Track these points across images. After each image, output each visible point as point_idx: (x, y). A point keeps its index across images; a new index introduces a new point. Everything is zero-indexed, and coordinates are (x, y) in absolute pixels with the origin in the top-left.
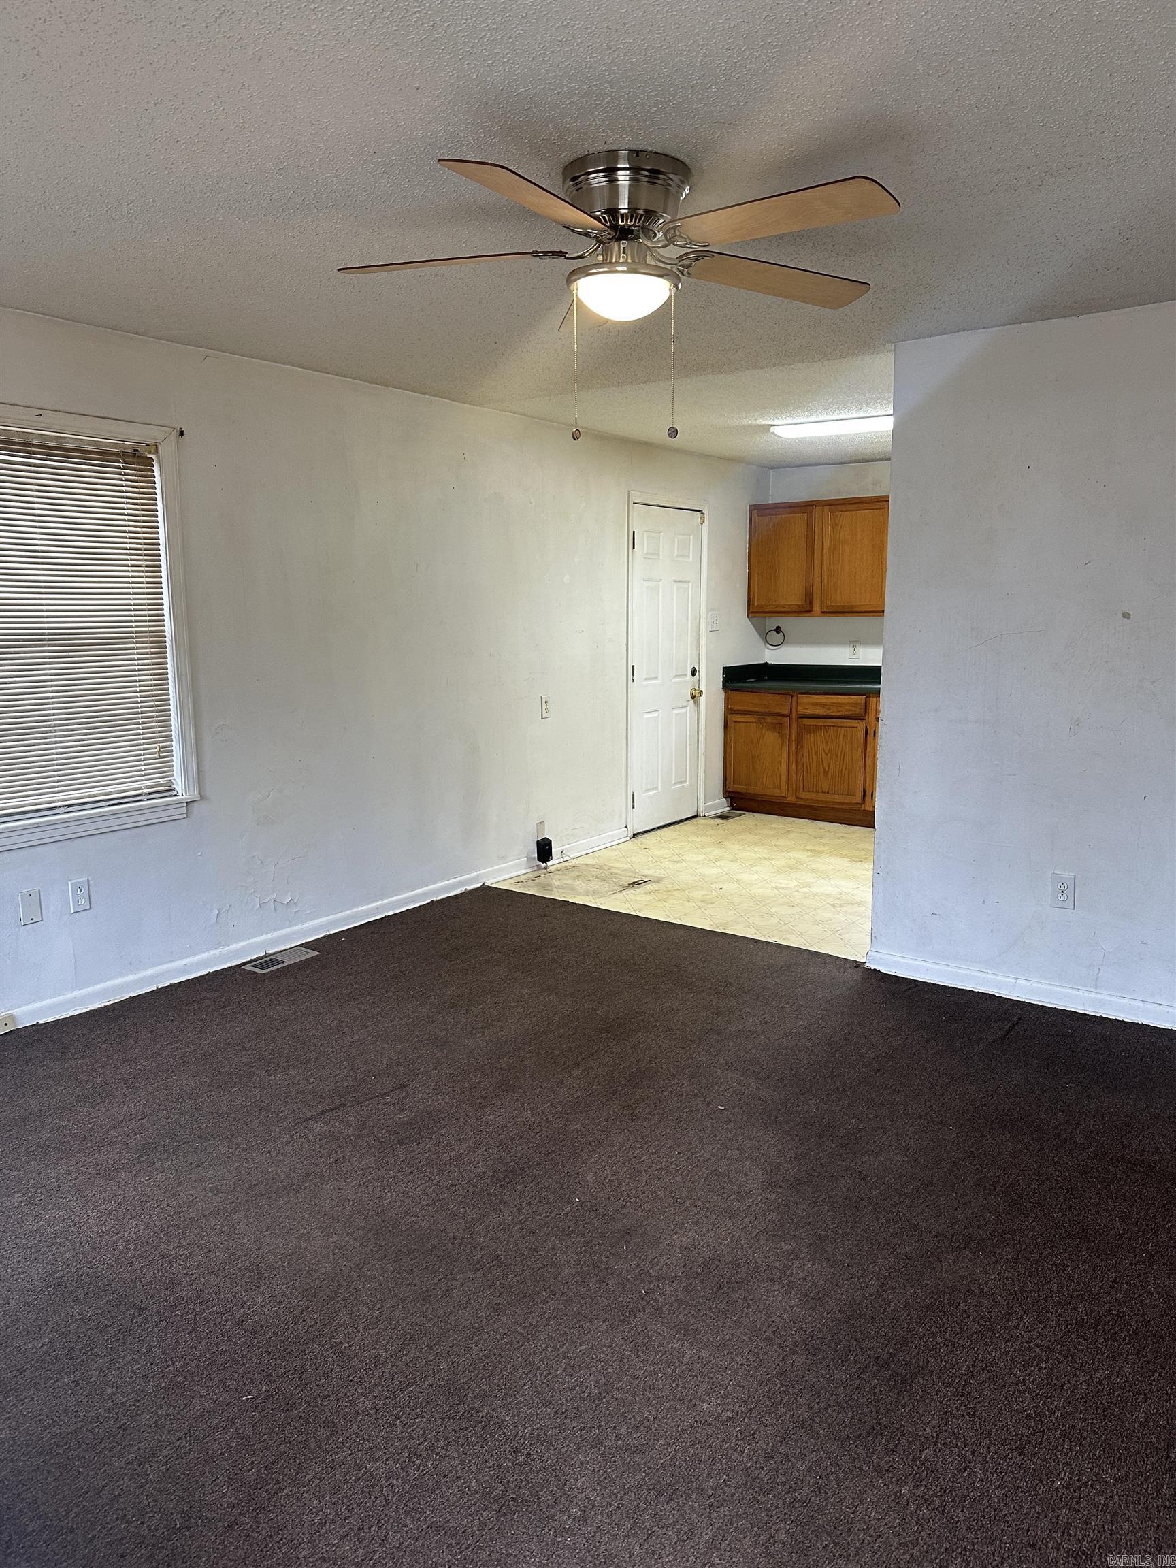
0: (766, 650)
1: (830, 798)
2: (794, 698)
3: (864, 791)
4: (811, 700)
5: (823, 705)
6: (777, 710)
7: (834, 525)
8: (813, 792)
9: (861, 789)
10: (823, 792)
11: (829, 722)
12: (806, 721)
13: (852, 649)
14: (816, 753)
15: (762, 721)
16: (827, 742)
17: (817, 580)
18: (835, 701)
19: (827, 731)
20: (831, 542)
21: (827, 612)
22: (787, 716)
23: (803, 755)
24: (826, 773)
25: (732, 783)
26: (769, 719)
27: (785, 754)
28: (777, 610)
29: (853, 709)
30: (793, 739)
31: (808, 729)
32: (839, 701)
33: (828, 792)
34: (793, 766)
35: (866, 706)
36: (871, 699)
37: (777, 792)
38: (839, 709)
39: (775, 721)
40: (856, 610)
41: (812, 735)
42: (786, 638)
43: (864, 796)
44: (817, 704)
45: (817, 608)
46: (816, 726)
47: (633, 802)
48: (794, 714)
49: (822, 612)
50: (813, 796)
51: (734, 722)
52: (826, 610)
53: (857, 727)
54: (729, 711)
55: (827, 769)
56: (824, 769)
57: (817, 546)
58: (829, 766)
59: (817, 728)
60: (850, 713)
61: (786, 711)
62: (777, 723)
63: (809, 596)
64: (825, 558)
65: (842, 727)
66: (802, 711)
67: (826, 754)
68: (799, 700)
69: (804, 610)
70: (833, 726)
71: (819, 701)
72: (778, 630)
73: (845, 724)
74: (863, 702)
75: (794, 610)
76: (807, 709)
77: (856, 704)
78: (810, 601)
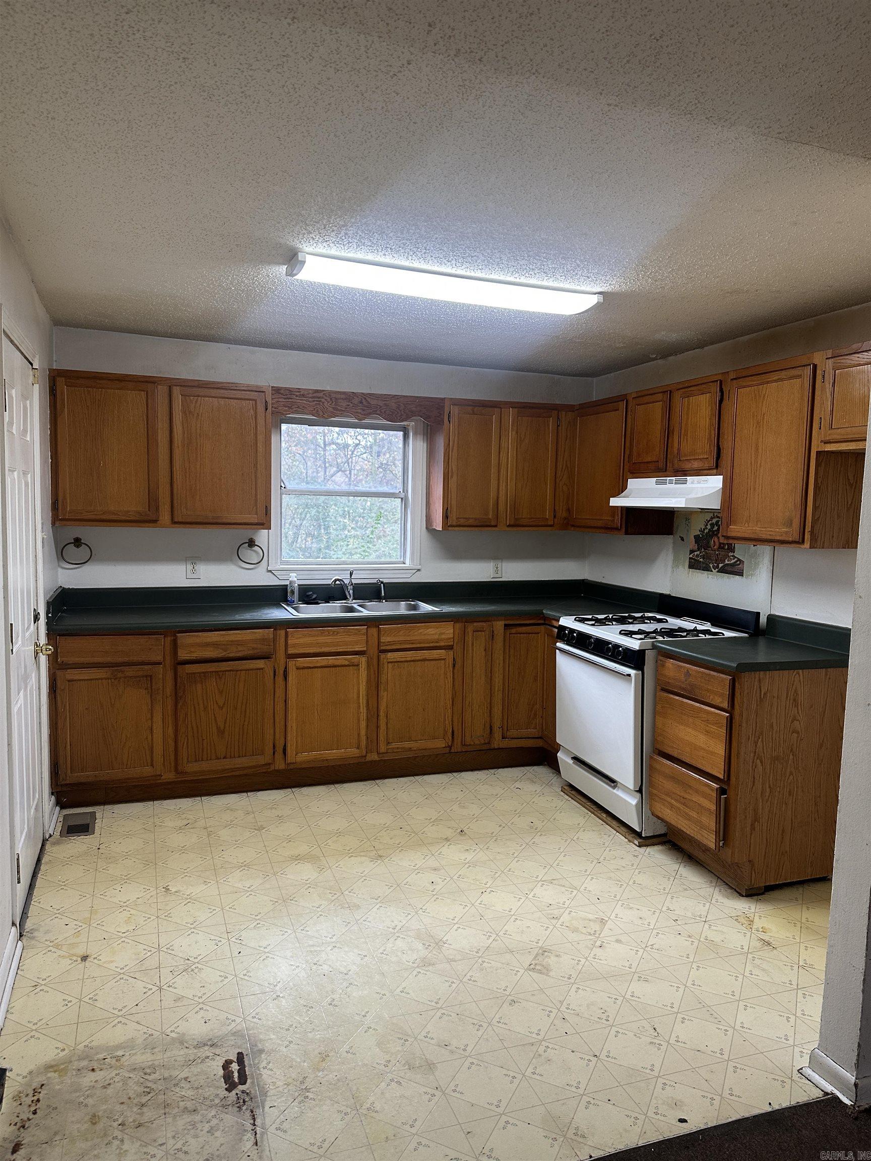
0: (60, 570)
1: (228, 764)
2: (168, 639)
3: (274, 746)
4: (198, 640)
5: (215, 645)
6: (143, 658)
8: (202, 760)
9: (270, 746)
10: (218, 759)
11: (224, 666)
12: (189, 668)
13: (190, 567)
14: (205, 708)
15: (120, 675)
16: (221, 692)
18: (232, 638)
19: (220, 678)
21: (181, 523)
22: (160, 663)
23: (186, 715)
24: (221, 732)
25: (69, 771)
26: (130, 671)
27: (157, 717)
28: (104, 517)
29: (259, 646)
30: (169, 694)
31: (193, 679)
32: (239, 638)
33: (225, 757)
34: (171, 730)
35: (274, 640)
36: (278, 632)
37: (147, 771)
38: (240, 648)
39: (140, 673)
41: (199, 686)
42: (93, 554)
43: (274, 753)
44: (207, 645)
45: (165, 517)
46: (203, 673)
48: (170, 661)
49: (174, 523)
50: (205, 766)
51: (69, 681)
52: (180, 520)
53: (262, 669)
54: (57, 667)
55: (222, 727)
56: (218, 728)
57: (161, 438)
58: (225, 723)
59: (206, 675)
60: (255, 651)
61: (157, 658)
62: (143, 676)
63: (153, 501)
65: (241, 670)
66: (183, 655)
67: (221, 708)
68: (179, 641)
69: (148, 520)
70: (230, 671)
71: (209, 640)
72: (77, 542)
73: (247, 667)
74: (271, 636)
75: (132, 518)
76: (193, 652)
77: (263, 640)
78: (156, 508)
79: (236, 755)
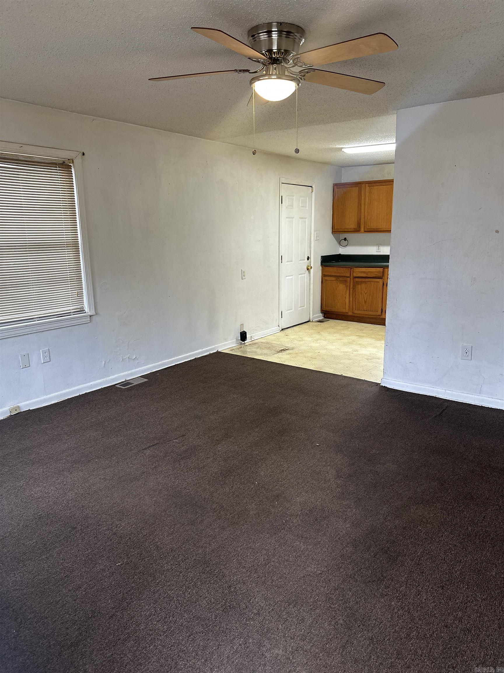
0: (340, 248)
1: (366, 313)
2: (352, 270)
3: (382, 310)
4: (359, 270)
5: (364, 272)
6: (344, 275)
7: (370, 192)
8: (359, 310)
9: (380, 309)
10: (364, 310)
11: (367, 280)
12: (357, 279)
13: (377, 248)
14: (361, 293)
15: (338, 279)
16: (366, 289)
17: (362, 217)
18: (370, 270)
19: (366, 284)
20: (369, 200)
21: (367, 231)
22: (349, 277)
23: (355, 294)
24: (365, 302)
25: (325, 307)
26: (341, 279)
27: (348, 294)
28: (345, 230)
29: (377, 274)
30: (351, 287)
31: (358, 283)
32: (372, 270)
33: (366, 310)
34: (351, 299)
35: (383, 272)
36: (386, 269)
37: (344, 311)
38: (371, 274)
40: (380, 230)
41: (360, 286)
42: (348, 242)
43: (382, 312)
44: (362, 272)
45: (362, 230)
47: (282, 315)
48: (352, 276)
49: (365, 231)
50: (360, 312)
51: (326, 280)
52: (366, 230)
53: (379, 282)
54: (324, 275)
55: (366, 300)
56: (365, 300)
57: (363, 202)
58: (367, 299)
59: (361, 282)
60: (376, 275)
61: (349, 275)
62: (344, 281)
63: (359, 224)
64: (366, 206)
65: (372, 282)
66: (355, 275)
67: (366, 294)
68: (354, 270)
69: (357, 230)
70: (369, 282)
72: (345, 239)
73: (374, 281)
74: (382, 271)
75: (352, 230)
76: (358, 274)
77: (379, 272)
78: (359, 227)
79: (370, 310)
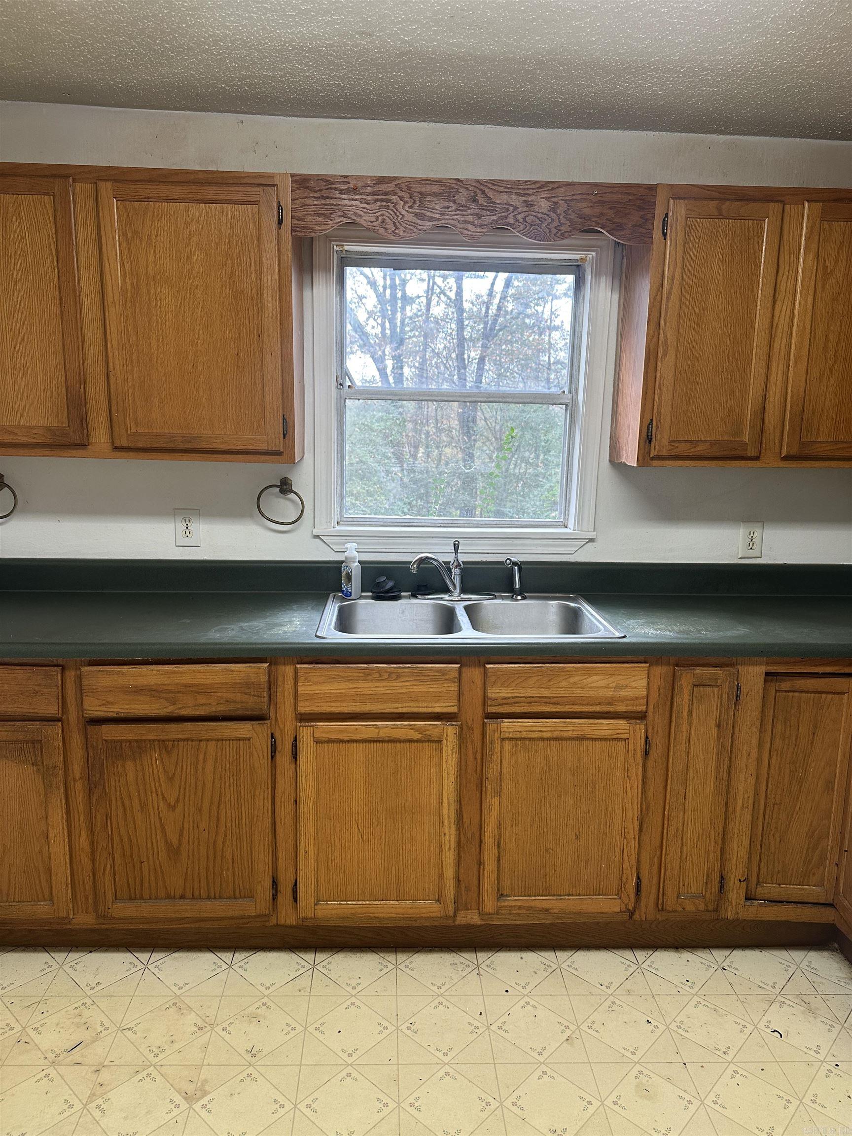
1: (187, 910)
2: (71, 674)
3: (275, 883)
4: (120, 682)
5: (155, 692)
6: (23, 708)
7: (129, 234)
8: (142, 898)
9: (268, 882)
10: (169, 897)
11: (174, 730)
12: (110, 732)
13: (181, 526)
14: (143, 806)
16: (171, 779)
17: (94, 369)
18: (186, 679)
19: (169, 753)
20: (124, 275)
21: (128, 449)
22: (55, 721)
23: (108, 816)
24: (174, 852)
26: (4, 733)
27: (57, 816)
29: (239, 697)
30: (77, 775)
31: (117, 750)
32: (199, 679)
33: (182, 897)
34: (83, 841)
35: (271, 685)
36: (281, 668)
37: (43, 909)
38: (202, 699)
39: (21, 736)
40: (205, 445)
41: (130, 765)
42: (19, 502)
43: (275, 897)
44: (138, 690)
45: (100, 437)
46: (137, 741)
48: (73, 715)
49: (117, 449)
50: (144, 910)
52: (125, 444)
53: (248, 739)
55: (175, 842)
56: (169, 844)
57: (87, 287)
58: (181, 835)
59: (140, 748)
60: (232, 707)
61: (52, 710)
62: (27, 742)
63: (76, 407)
64: (112, 314)
66: (95, 708)
67: (172, 808)
68: (85, 682)
69: (67, 441)
71: (141, 682)
73: (218, 734)
74: (264, 678)
75: (41, 440)
76: (112, 703)
77: (247, 686)
78: (83, 423)
79: (204, 895)
